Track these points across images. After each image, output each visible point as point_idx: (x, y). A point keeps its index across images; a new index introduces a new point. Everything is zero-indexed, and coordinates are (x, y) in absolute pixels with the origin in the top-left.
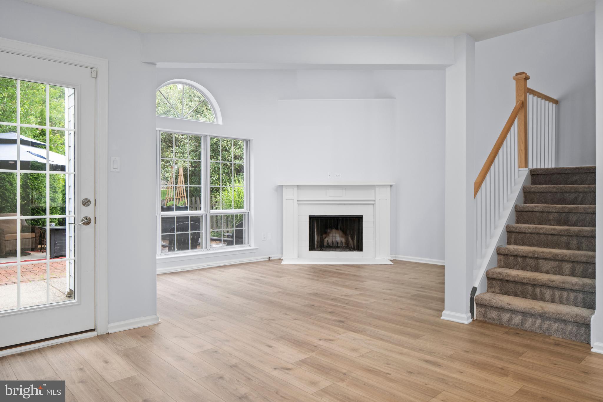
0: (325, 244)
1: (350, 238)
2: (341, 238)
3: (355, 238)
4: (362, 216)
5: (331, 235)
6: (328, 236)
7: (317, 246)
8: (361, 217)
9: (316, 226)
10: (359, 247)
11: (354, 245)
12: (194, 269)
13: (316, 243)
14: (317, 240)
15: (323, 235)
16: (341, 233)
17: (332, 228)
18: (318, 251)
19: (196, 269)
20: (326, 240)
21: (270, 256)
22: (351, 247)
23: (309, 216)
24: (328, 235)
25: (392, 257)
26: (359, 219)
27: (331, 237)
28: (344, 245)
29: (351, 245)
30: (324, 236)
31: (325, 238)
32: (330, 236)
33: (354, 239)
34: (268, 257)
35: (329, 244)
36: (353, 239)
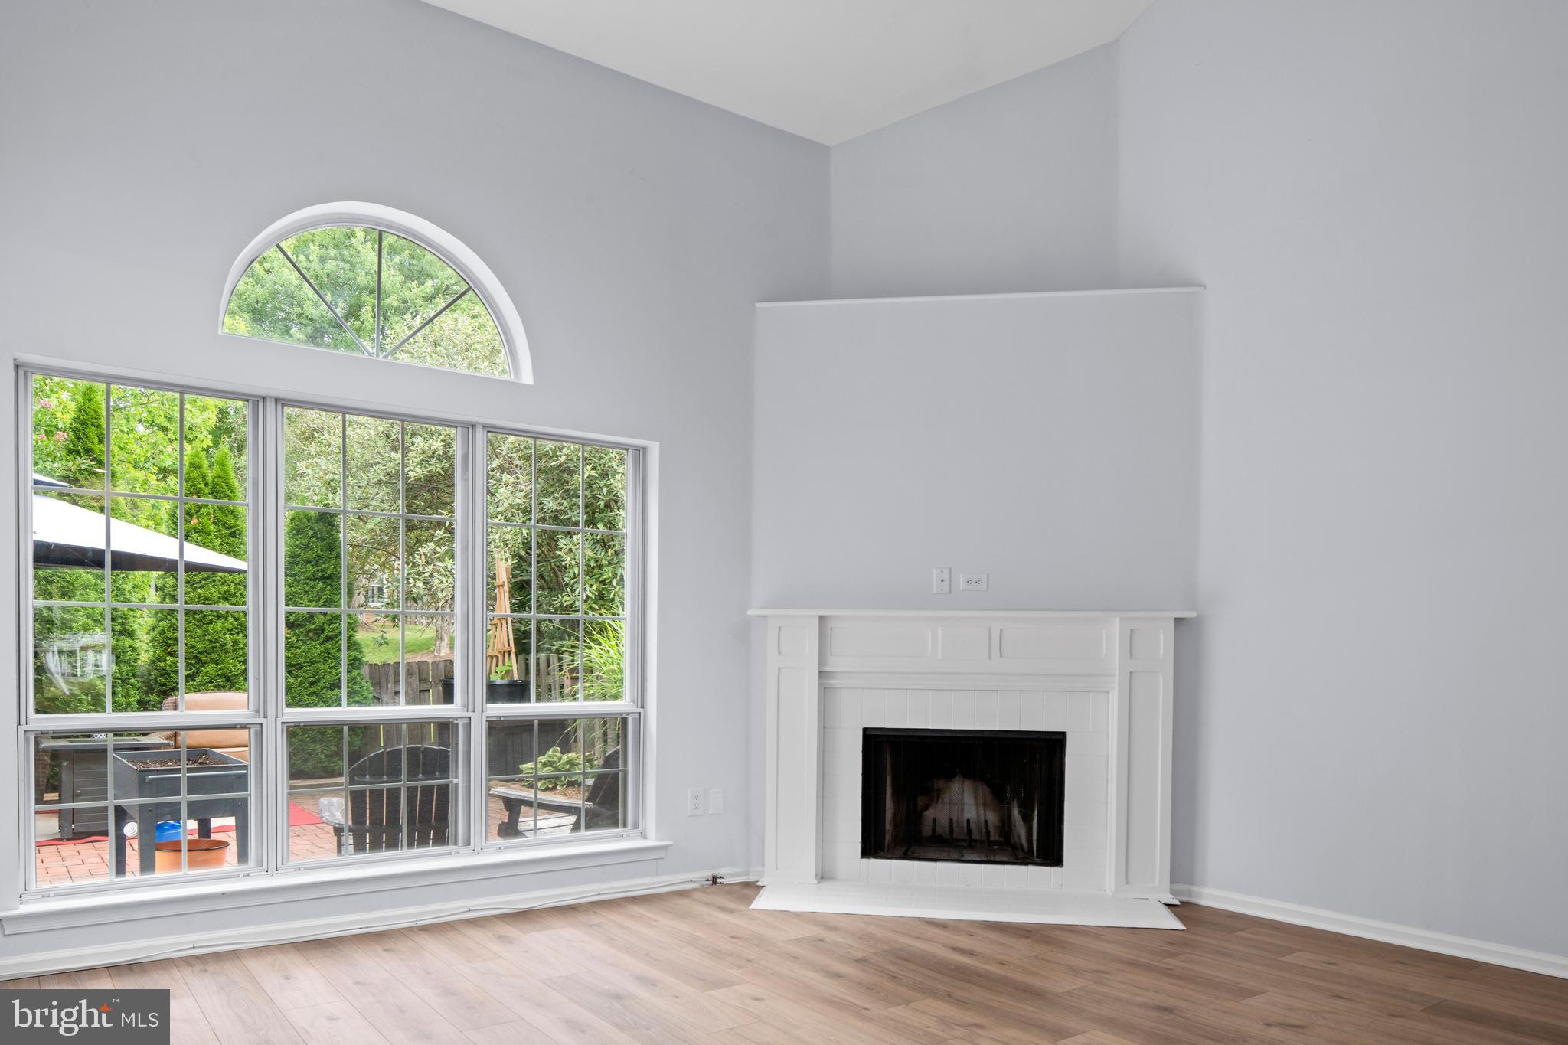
0: (927, 830)
1: (1016, 813)
2: (982, 812)
3: (1036, 813)
4: (1063, 734)
5: (946, 797)
6: (936, 803)
7: (895, 838)
8: (1061, 737)
9: (889, 766)
10: (1050, 852)
11: (1030, 841)
12: (413, 924)
13: (888, 827)
14: (895, 816)
15: (919, 799)
16: (984, 790)
17: (949, 777)
18: (896, 858)
19: (420, 923)
20: (930, 814)
21: (718, 872)
22: (1021, 845)
23: (865, 730)
24: (938, 799)
25: (1173, 893)
26: (1052, 746)
27: (947, 807)
28: (992, 838)
29: (1019, 836)
30: (921, 801)
31: (927, 807)
32: (943, 802)
33: (1033, 819)
34: (709, 874)
35: (939, 830)
36: (1027, 819)
